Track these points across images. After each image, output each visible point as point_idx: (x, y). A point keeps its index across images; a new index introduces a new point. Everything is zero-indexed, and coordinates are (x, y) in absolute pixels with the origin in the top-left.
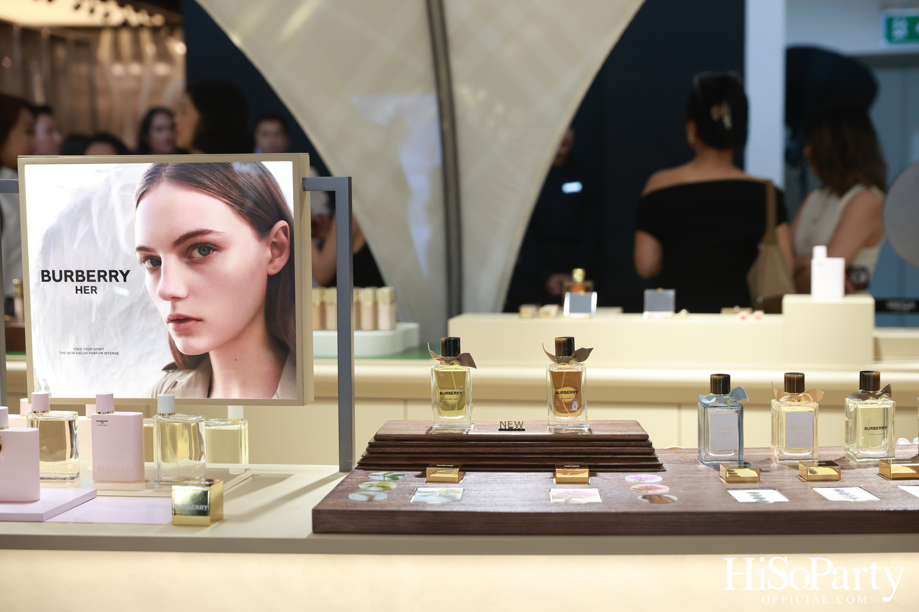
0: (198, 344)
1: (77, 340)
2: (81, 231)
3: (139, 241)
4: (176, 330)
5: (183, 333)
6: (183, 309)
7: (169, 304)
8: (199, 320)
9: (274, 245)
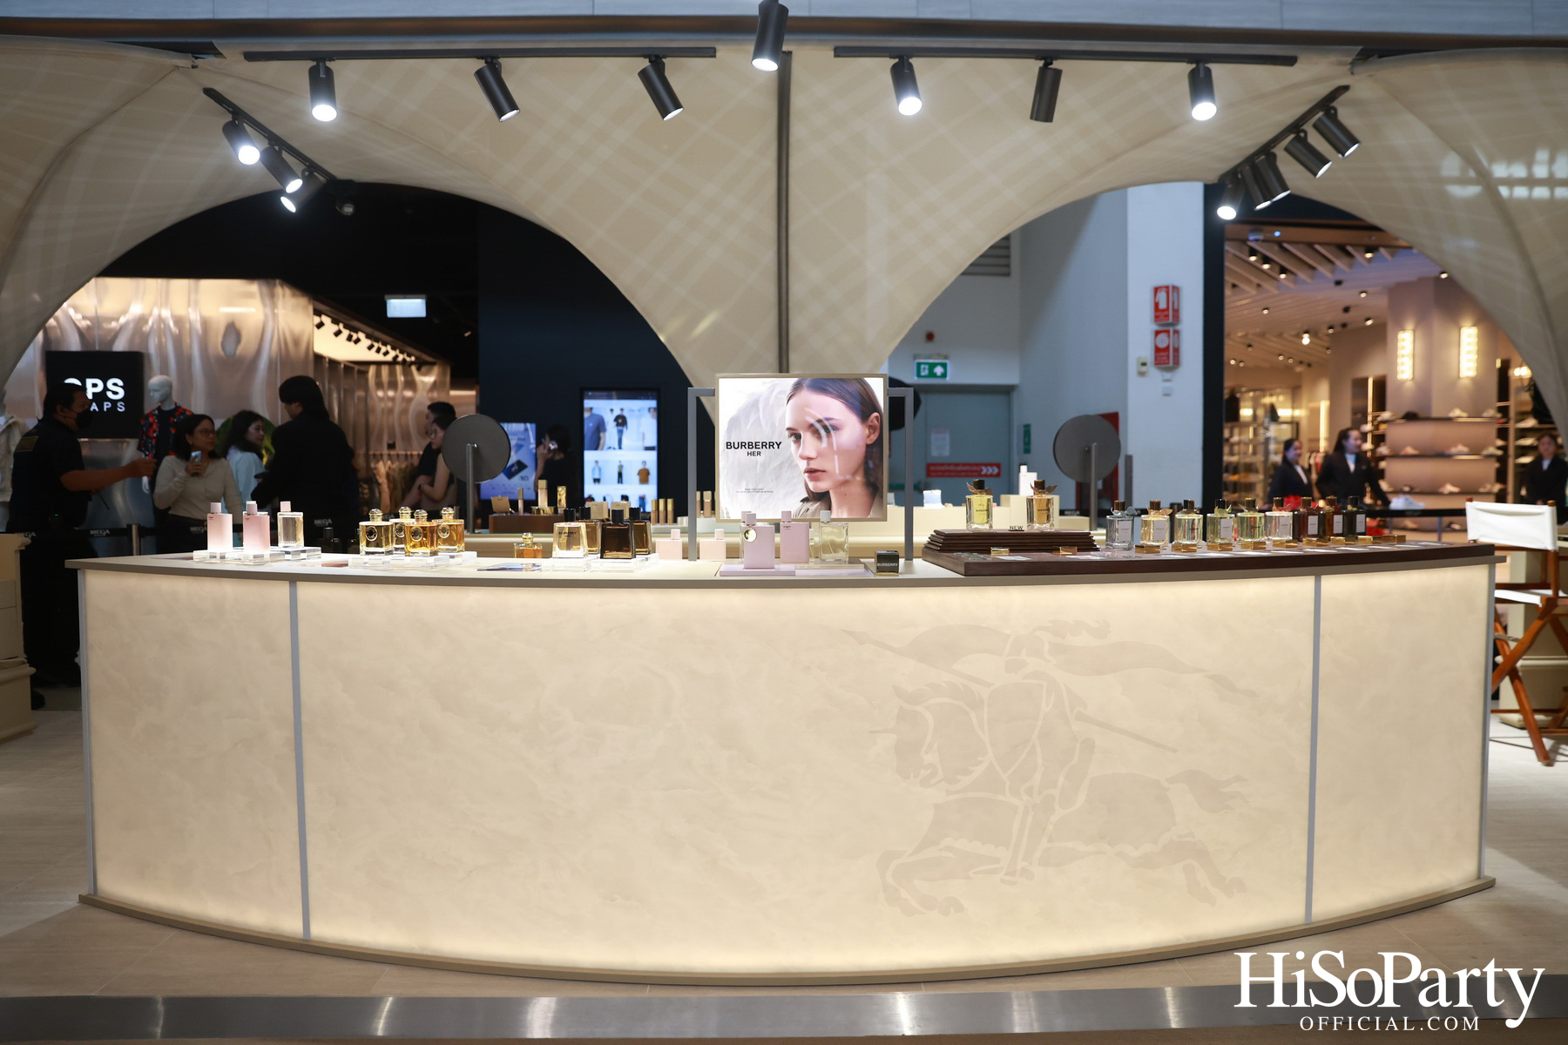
0: (823, 486)
1: (747, 484)
2: (752, 418)
3: (788, 424)
4: (809, 477)
5: (813, 479)
6: (814, 465)
7: (805, 461)
8: (824, 471)
9: (870, 427)
